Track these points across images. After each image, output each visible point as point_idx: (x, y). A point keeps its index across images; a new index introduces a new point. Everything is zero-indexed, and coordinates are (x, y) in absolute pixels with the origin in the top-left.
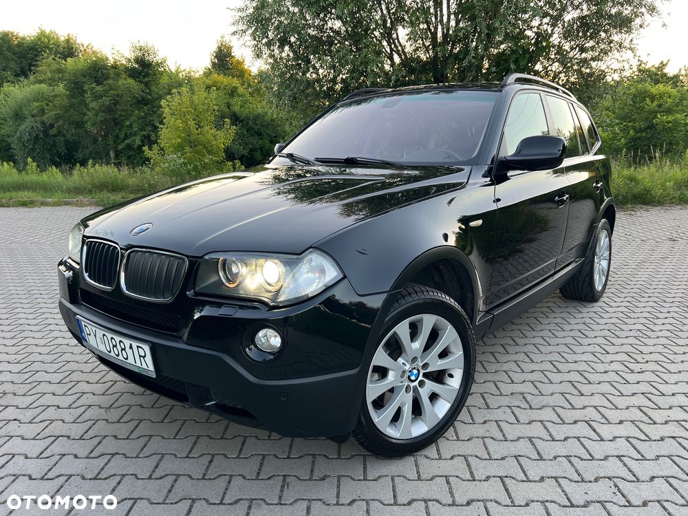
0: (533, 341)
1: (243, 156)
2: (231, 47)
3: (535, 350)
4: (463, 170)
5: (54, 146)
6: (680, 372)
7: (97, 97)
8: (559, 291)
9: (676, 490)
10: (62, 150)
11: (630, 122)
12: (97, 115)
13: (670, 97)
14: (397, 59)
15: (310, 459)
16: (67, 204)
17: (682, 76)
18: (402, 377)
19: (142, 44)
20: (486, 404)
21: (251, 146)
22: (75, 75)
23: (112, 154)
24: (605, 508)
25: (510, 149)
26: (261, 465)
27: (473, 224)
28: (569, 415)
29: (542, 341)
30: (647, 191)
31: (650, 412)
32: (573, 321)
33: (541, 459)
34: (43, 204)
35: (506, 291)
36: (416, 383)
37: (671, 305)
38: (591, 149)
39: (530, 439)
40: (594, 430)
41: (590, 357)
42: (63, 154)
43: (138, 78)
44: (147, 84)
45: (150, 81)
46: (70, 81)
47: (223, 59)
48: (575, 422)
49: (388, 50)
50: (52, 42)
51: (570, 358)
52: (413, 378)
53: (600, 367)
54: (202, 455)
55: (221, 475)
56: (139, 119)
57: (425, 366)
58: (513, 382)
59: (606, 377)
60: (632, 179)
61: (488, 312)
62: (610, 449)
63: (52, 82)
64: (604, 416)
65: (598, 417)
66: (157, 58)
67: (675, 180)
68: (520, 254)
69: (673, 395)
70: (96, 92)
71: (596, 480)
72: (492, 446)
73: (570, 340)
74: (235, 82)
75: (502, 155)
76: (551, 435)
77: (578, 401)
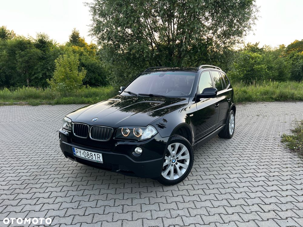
0: (210, 152)
1: (87, 81)
2: (79, 34)
3: (211, 155)
4: (186, 99)
6: (255, 159)
7: (21, 56)
8: (218, 135)
9: (250, 189)
11: (244, 68)
12: (21, 64)
13: (259, 58)
14: (154, 45)
15: (146, 187)
16: (15, 104)
17: (264, 48)
18: (170, 162)
19: (42, 33)
20: (196, 170)
21: (90, 77)
22: (11, 47)
23: (28, 81)
24: (230, 194)
25: (201, 92)
26: (132, 190)
27: (190, 116)
28: (221, 172)
29: (213, 152)
30: (250, 96)
31: (244, 171)
32: (223, 145)
33: (213, 184)
34: (5, 105)
35: (200, 136)
36: (175, 163)
37: (255, 139)
38: (227, 87)
39: (210, 179)
40: (228, 176)
41: (228, 156)
42: (4, 81)
43: (40, 48)
44: (44, 51)
45: (45, 49)
46: (9, 49)
47: (75, 39)
48: (223, 174)
49: (150, 41)
51: (222, 156)
52: (174, 162)
53: (231, 159)
54: (113, 188)
55: (120, 193)
56: (41, 66)
57: (177, 158)
58: (204, 164)
59: (232, 162)
60: (245, 92)
61: (195, 142)
62: (232, 180)
64: (231, 172)
65: (230, 173)
66: (49, 40)
67: (261, 92)
68: (205, 123)
69: (252, 166)
70: (22, 54)
71: (228, 188)
72: (199, 182)
73: (222, 151)
74: (82, 49)
75: (198, 93)
76: (216, 178)
77: (224, 169)
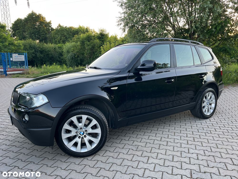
5: (77, 60)
10: (79, 62)
12: (88, 51)
18: (77, 133)
19: (102, 29)
22: (83, 39)
43: (100, 39)
44: (103, 41)
46: (81, 41)
50: (82, 29)
63: (76, 42)
70: (88, 44)
